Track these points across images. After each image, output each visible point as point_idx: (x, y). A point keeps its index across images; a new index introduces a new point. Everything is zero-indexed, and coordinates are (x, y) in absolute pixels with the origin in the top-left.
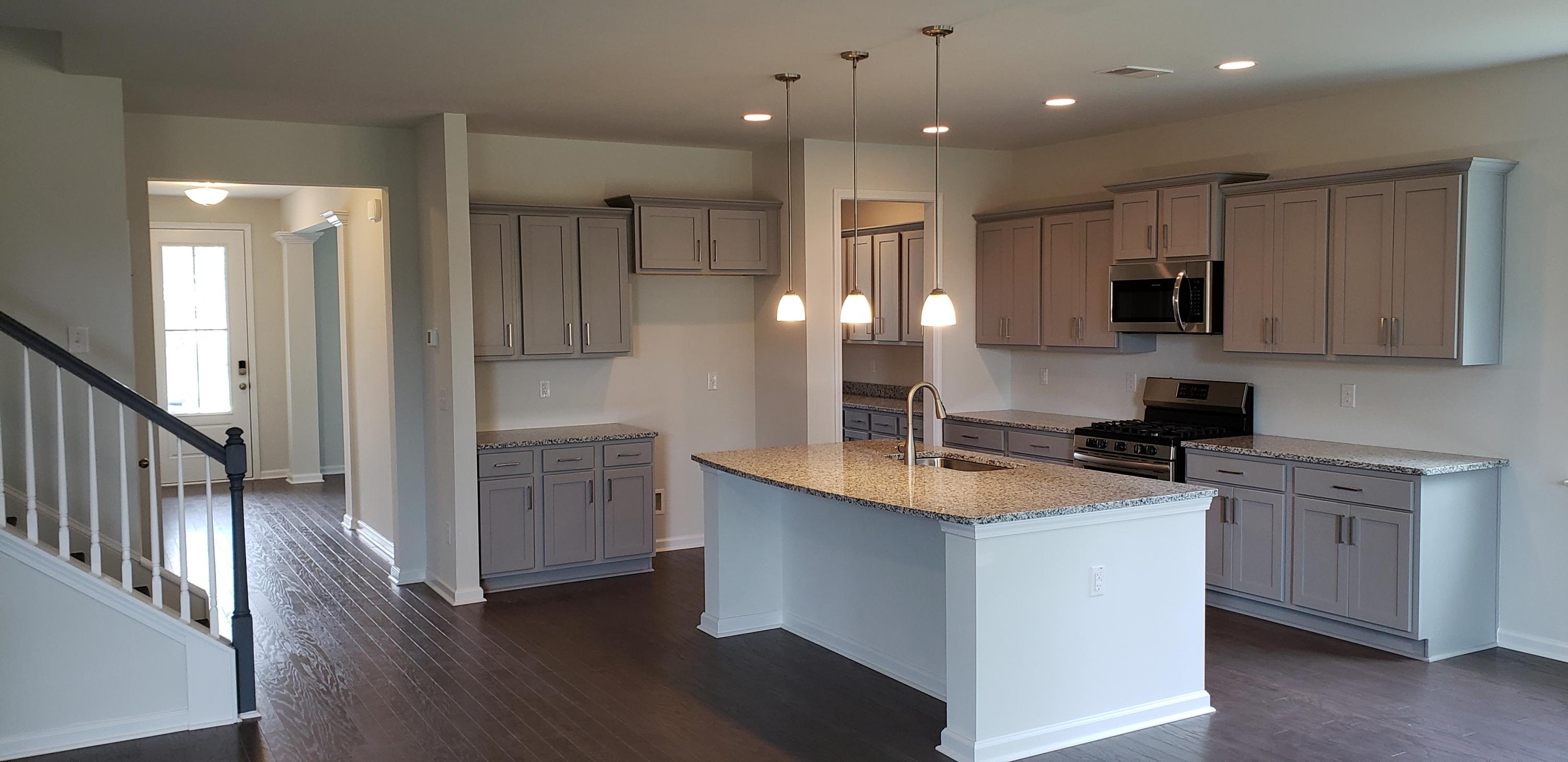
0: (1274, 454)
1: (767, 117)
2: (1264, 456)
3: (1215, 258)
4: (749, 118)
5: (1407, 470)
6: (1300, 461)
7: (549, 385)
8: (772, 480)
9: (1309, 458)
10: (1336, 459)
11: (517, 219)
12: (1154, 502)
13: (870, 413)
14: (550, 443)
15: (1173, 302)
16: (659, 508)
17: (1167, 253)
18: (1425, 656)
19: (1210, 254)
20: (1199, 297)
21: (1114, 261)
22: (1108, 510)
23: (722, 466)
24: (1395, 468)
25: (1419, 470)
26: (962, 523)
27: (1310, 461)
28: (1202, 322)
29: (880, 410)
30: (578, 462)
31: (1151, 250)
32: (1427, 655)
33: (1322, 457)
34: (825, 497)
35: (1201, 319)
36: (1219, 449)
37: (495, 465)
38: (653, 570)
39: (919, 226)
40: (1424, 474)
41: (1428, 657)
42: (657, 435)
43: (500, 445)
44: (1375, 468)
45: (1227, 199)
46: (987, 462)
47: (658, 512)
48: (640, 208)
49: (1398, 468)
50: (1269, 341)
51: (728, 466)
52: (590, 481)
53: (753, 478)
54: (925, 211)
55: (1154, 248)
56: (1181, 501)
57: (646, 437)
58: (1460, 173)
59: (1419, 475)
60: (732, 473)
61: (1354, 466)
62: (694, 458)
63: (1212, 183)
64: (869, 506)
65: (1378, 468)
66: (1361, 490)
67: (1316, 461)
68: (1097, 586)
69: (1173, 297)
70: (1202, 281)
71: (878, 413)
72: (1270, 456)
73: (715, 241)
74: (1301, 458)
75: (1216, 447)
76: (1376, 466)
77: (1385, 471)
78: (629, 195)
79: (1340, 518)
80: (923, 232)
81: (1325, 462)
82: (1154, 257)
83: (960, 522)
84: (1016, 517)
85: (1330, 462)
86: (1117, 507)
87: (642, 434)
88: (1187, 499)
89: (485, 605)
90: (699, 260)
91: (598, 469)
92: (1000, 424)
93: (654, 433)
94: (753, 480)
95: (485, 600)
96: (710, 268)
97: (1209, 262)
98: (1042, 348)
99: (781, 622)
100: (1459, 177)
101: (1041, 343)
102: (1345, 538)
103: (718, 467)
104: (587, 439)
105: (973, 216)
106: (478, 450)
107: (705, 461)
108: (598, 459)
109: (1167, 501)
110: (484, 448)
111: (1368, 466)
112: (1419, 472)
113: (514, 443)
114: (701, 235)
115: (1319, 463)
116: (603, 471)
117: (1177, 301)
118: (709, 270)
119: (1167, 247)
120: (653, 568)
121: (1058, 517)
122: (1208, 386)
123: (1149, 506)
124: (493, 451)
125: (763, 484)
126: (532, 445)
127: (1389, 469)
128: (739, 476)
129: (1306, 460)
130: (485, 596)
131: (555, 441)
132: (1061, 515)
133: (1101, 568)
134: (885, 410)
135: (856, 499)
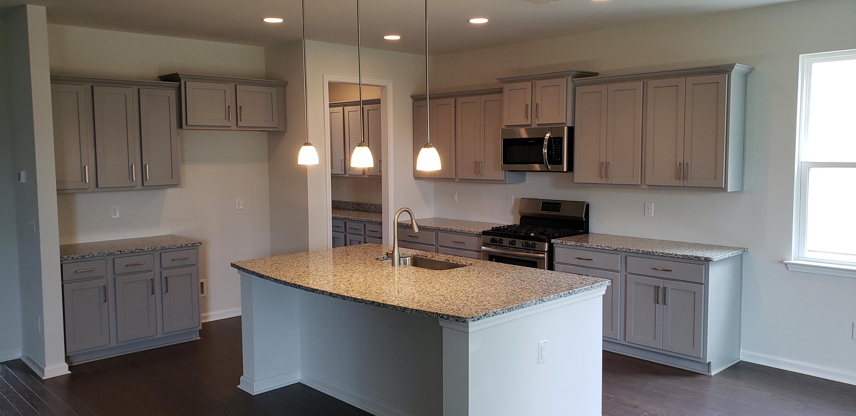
0: (613, 248)
1: (279, 20)
2: (607, 249)
3: (570, 124)
4: (267, 20)
5: (701, 258)
6: (631, 252)
7: (118, 209)
8: (300, 286)
9: (637, 250)
10: (654, 251)
11: (91, 89)
12: (576, 293)
13: (346, 221)
14: (120, 253)
15: (543, 152)
16: (202, 292)
17: (538, 121)
18: (709, 372)
19: (566, 122)
20: (559, 149)
21: (503, 126)
22: (550, 301)
23: (257, 273)
24: (693, 257)
25: (709, 258)
26: (459, 322)
27: (637, 252)
28: (561, 164)
29: (352, 219)
30: (142, 265)
31: (528, 119)
32: (710, 371)
33: (646, 250)
34: (345, 299)
35: (561, 163)
36: (577, 244)
37: (76, 272)
38: (200, 338)
39: (377, 102)
40: (712, 260)
41: (711, 373)
42: (201, 244)
43: (79, 256)
44: (680, 257)
45: (577, 88)
46: (444, 260)
47: (202, 295)
48: (185, 82)
49: (696, 257)
50: (604, 176)
51: (262, 273)
52: (151, 279)
53: (284, 283)
54: (381, 92)
55: (529, 118)
56: (591, 290)
57: (193, 246)
58: (726, 73)
59: (709, 261)
60: (265, 279)
61: (667, 255)
62: (233, 265)
63: (568, 77)
64: (382, 307)
65: (682, 257)
66: (671, 270)
67: (642, 252)
68: (543, 355)
69: (543, 149)
70: (562, 139)
71: (352, 221)
72: (610, 249)
73: (240, 107)
74: (631, 250)
75: (575, 243)
76: (681, 256)
77: (687, 259)
78: (177, 73)
79: (657, 288)
80: (380, 105)
81: (647, 253)
82: (530, 124)
83: (457, 321)
84: (495, 313)
85: (651, 253)
86: (556, 299)
87: (190, 244)
88: (595, 289)
89: (70, 377)
90: (229, 120)
91: (157, 270)
92: (433, 228)
93: (199, 242)
94: (284, 284)
95: (70, 372)
96: (237, 126)
97: (566, 127)
98: (456, 180)
99: (300, 378)
100: (726, 75)
101: (455, 177)
102: (660, 301)
103: (253, 273)
104: (148, 249)
105: (410, 96)
106: (61, 261)
107: (242, 268)
108: (157, 263)
109: (583, 292)
110: (67, 259)
111: (676, 256)
112: (709, 260)
113: (91, 254)
114: (230, 102)
115: (643, 254)
116: (161, 271)
117: (546, 151)
118: (236, 127)
119: (538, 118)
120: (200, 336)
121: (521, 310)
122: (560, 204)
123: (573, 296)
124: (73, 261)
125: (292, 288)
126: (105, 255)
127: (689, 258)
128: (272, 281)
129: (635, 251)
130: (70, 368)
131: (123, 251)
132: (523, 309)
133: (545, 342)
134: (356, 220)
135: (371, 301)
